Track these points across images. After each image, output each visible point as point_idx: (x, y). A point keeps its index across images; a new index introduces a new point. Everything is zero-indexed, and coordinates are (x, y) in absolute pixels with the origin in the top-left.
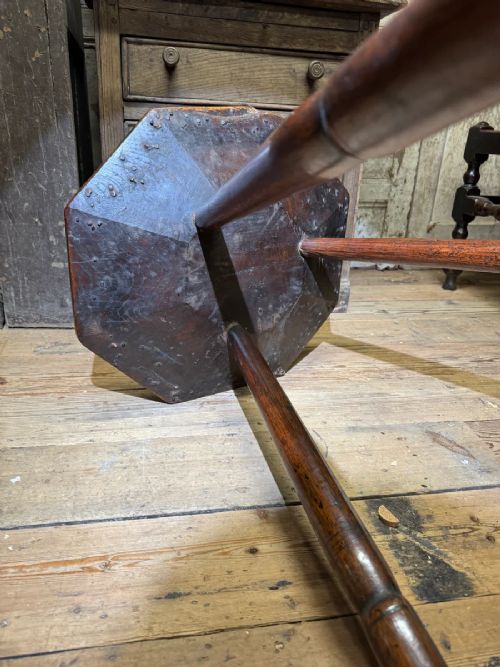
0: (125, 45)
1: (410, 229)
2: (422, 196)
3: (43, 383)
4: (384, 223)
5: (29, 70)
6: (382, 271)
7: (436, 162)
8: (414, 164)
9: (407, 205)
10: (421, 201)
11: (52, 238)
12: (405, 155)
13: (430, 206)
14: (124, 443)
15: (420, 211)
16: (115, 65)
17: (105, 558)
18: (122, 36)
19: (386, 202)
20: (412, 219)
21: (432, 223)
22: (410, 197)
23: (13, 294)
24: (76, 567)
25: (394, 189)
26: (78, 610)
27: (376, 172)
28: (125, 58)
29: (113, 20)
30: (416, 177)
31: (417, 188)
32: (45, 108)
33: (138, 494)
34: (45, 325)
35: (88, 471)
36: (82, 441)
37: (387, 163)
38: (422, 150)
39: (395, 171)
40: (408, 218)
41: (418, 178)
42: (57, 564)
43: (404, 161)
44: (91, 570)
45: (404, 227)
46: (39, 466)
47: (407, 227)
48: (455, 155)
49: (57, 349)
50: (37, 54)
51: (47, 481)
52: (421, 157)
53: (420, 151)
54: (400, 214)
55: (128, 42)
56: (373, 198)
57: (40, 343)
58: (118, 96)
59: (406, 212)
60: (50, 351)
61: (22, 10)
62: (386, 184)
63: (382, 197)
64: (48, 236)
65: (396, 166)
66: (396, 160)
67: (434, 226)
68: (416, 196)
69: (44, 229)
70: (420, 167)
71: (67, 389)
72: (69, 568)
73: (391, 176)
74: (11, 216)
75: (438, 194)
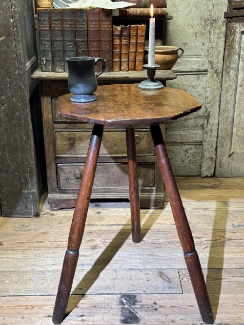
0: (53, 101)
1: (218, 155)
2: (223, 138)
3: (17, 245)
4: (202, 152)
5: (14, 119)
6: (204, 178)
7: (230, 120)
8: (216, 122)
9: (214, 143)
10: (223, 141)
11: (22, 180)
12: (210, 118)
13: (229, 143)
14: (43, 271)
15: (223, 146)
16: (49, 108)
17: (32, 306)
18: (52, 98)
19: (202, 142)
20: (218, 150)
21: (231, 152)
22: (216, 139)
23: (6, 203)
24: (24, 307)
25: (205, 135)
26: (23, 318)
27: (195, 126)
28: (53, 106)
29: (48, 92)
30: (218, 128)
31: (219, 134)
32: (20, 132)
33: (45, 288)
34: (19, 216)
35: (30, 280)
36: (30, 269)
37: (200, 122)
38: (220, 114)
39: (205, 126)
40: (216, 149)
41: (220, 129)
42: (18, 306)
43: (210, 120)
44: (28, 308)
45: (214, 154)
46: (14, 277)
47: (216, 154)
48: (242, 115)
49: (23, 229)
50: (18, 113)
51: (17, 283)
52: (220, 118)
53: (219, 115)
54: (211, 147)
55: (55, 100)
56: (194, 140)
57: (16, 225)
58: (51, 120)
59: (214, 146)
60: (20, 229)
61: (12, 98)
62: (200, 132)
63: (199, 139)
64: (21, 180)
65: (206, 123)
66: (205, 120)
67: (233, 153)
68: (219, 138)
69: (19, 177)
70: (220, 123)
71: (25, 248)
72: (22, 308)
73: (204, 128)
74: (6, 172)
75: (233, 136)
